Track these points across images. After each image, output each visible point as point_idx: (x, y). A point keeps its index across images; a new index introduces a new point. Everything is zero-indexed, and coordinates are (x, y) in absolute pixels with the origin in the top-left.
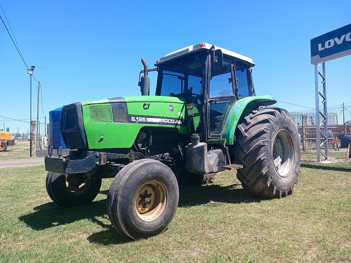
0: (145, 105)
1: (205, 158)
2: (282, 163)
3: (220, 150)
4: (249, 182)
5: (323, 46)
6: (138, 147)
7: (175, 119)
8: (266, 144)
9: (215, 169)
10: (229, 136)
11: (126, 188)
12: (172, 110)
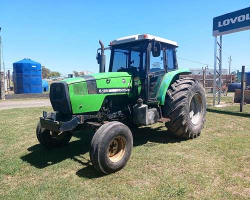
0: (107, 80)
1: (147, 115)
2: (194, 115)
3: (156, 109)
4: (173, 129)
5: (222, 24)
6: (103, 109)
7: (126, 88)
8: (185, 105)
9: (152, 122)
10: (161, 99)
11: (103, 143)
12: (124, 82)
